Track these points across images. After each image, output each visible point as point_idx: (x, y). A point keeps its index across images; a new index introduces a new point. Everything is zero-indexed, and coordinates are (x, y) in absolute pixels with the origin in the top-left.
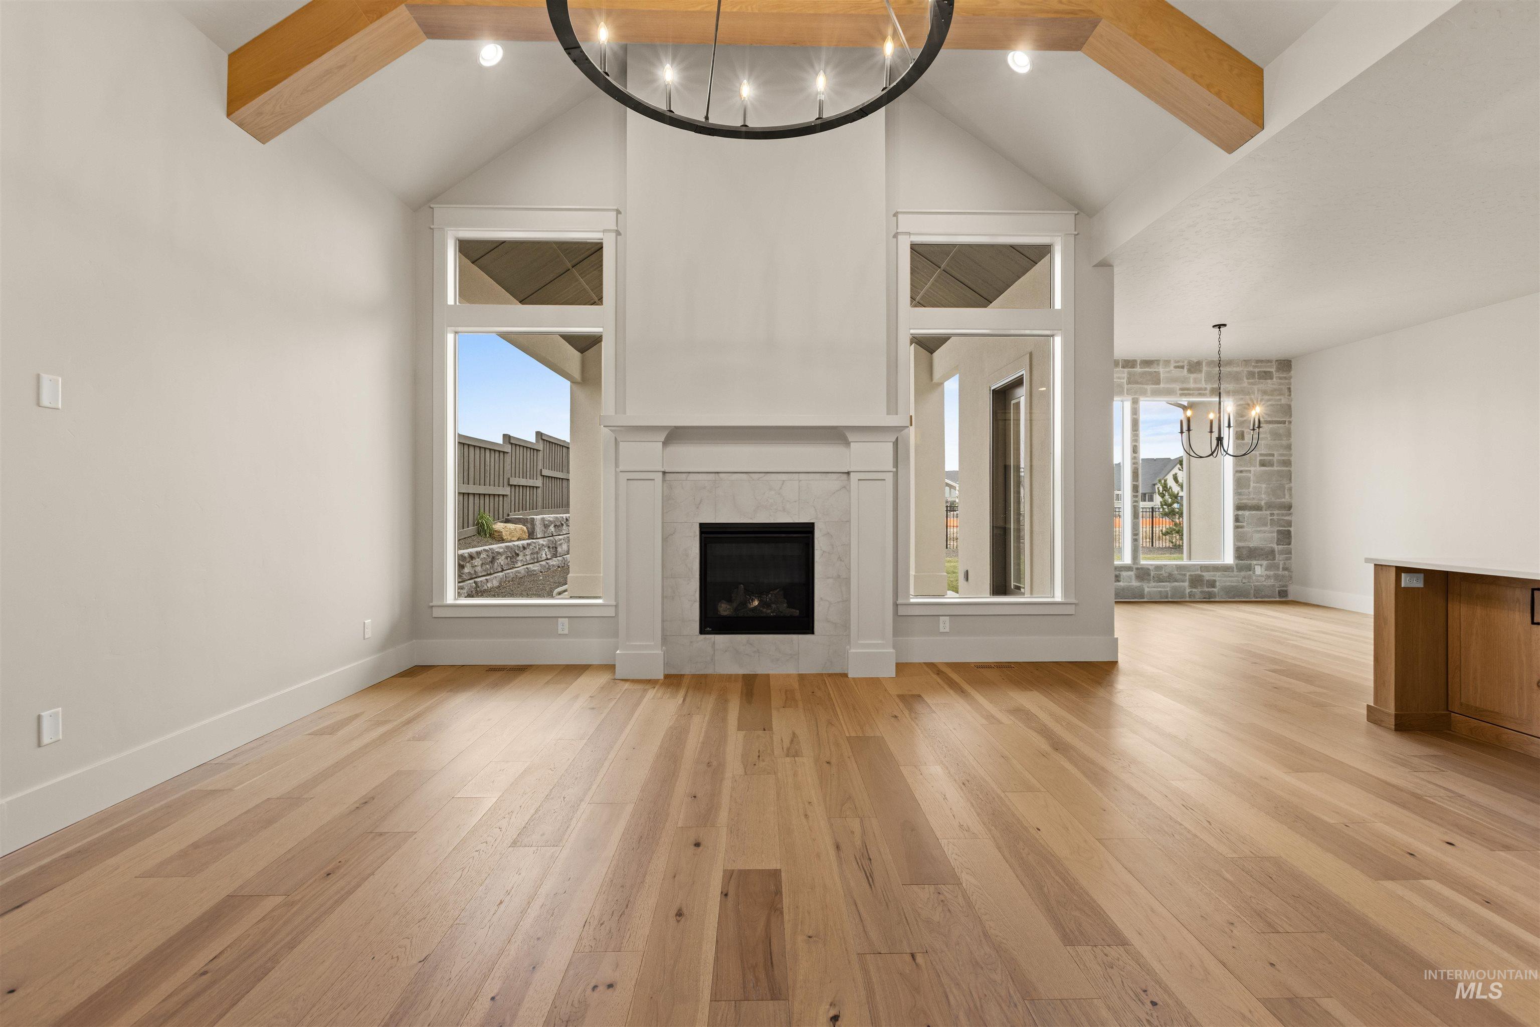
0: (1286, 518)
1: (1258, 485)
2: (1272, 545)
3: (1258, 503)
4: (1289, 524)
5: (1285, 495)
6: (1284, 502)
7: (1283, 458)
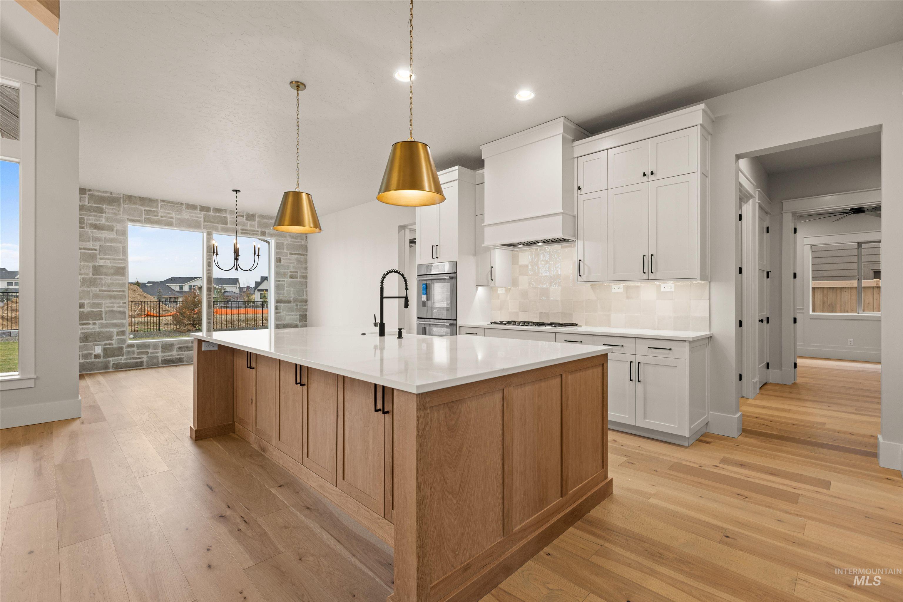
0: (304, 307)
1: (289, 289)
2: (297, 322)
3: (289, 299)
4: (306, 310)
5: (304, 295)
6: (303, 299)
7: (303, 274)
